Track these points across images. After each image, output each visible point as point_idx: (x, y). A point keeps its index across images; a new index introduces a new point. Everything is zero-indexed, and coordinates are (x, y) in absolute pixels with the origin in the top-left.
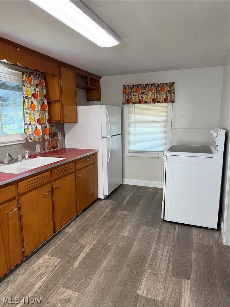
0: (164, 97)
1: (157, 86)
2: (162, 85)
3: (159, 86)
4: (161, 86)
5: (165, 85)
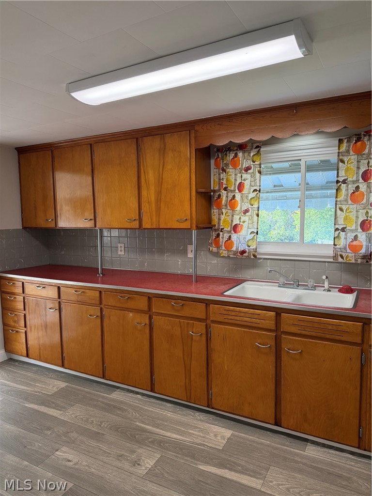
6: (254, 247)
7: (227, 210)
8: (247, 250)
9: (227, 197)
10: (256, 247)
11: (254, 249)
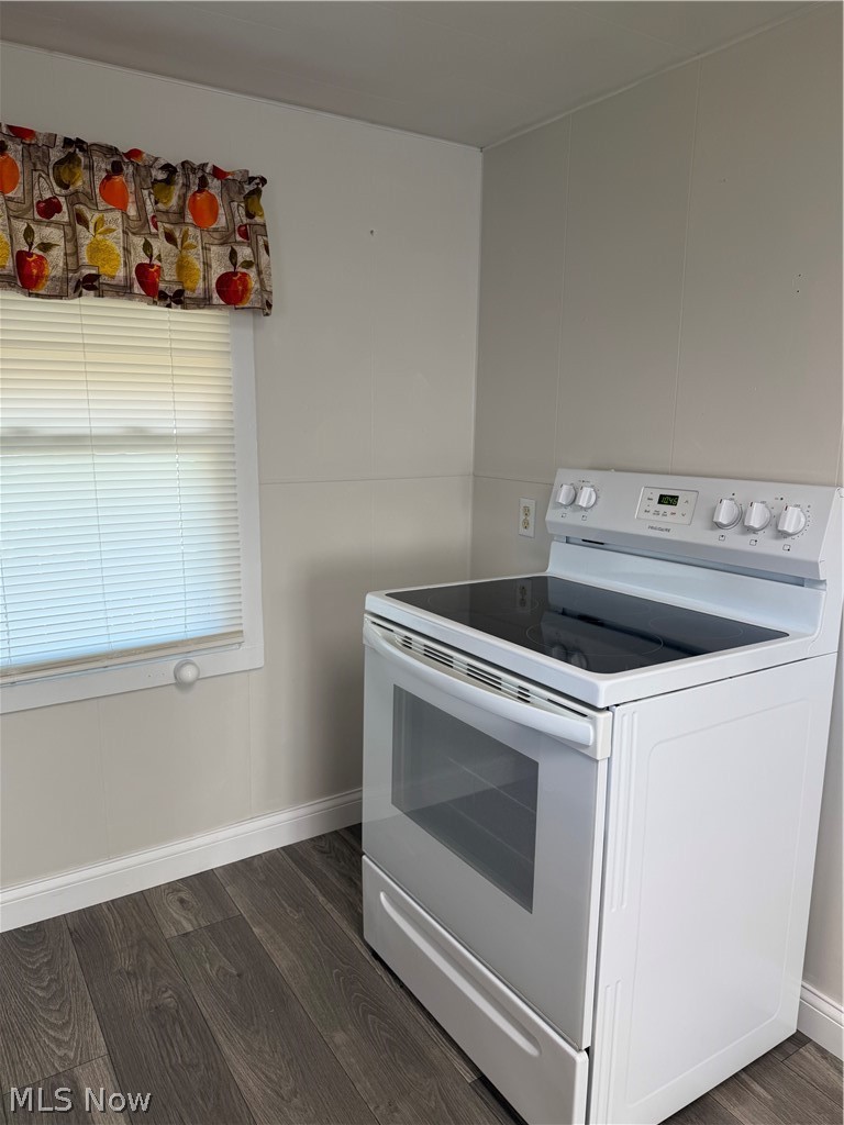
0: (218, 270)
1: (161, 176)
2: (194, 180)
3: (169, 182)
4: (187, 186)
5: (214, 185)
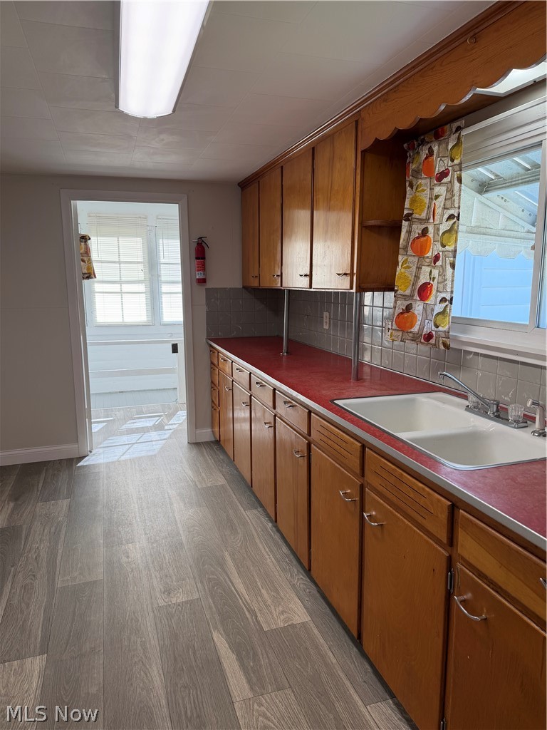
6: (446, 328)
7: (406, 257)
8: (434, 333)
9: (409, 232)
10: (449, 328)
11: (445, 332)
